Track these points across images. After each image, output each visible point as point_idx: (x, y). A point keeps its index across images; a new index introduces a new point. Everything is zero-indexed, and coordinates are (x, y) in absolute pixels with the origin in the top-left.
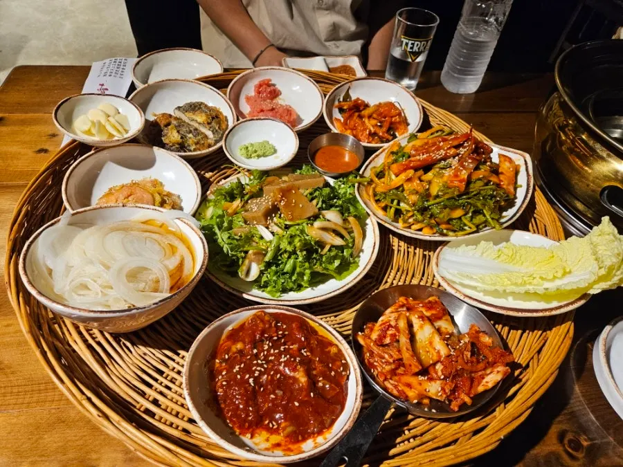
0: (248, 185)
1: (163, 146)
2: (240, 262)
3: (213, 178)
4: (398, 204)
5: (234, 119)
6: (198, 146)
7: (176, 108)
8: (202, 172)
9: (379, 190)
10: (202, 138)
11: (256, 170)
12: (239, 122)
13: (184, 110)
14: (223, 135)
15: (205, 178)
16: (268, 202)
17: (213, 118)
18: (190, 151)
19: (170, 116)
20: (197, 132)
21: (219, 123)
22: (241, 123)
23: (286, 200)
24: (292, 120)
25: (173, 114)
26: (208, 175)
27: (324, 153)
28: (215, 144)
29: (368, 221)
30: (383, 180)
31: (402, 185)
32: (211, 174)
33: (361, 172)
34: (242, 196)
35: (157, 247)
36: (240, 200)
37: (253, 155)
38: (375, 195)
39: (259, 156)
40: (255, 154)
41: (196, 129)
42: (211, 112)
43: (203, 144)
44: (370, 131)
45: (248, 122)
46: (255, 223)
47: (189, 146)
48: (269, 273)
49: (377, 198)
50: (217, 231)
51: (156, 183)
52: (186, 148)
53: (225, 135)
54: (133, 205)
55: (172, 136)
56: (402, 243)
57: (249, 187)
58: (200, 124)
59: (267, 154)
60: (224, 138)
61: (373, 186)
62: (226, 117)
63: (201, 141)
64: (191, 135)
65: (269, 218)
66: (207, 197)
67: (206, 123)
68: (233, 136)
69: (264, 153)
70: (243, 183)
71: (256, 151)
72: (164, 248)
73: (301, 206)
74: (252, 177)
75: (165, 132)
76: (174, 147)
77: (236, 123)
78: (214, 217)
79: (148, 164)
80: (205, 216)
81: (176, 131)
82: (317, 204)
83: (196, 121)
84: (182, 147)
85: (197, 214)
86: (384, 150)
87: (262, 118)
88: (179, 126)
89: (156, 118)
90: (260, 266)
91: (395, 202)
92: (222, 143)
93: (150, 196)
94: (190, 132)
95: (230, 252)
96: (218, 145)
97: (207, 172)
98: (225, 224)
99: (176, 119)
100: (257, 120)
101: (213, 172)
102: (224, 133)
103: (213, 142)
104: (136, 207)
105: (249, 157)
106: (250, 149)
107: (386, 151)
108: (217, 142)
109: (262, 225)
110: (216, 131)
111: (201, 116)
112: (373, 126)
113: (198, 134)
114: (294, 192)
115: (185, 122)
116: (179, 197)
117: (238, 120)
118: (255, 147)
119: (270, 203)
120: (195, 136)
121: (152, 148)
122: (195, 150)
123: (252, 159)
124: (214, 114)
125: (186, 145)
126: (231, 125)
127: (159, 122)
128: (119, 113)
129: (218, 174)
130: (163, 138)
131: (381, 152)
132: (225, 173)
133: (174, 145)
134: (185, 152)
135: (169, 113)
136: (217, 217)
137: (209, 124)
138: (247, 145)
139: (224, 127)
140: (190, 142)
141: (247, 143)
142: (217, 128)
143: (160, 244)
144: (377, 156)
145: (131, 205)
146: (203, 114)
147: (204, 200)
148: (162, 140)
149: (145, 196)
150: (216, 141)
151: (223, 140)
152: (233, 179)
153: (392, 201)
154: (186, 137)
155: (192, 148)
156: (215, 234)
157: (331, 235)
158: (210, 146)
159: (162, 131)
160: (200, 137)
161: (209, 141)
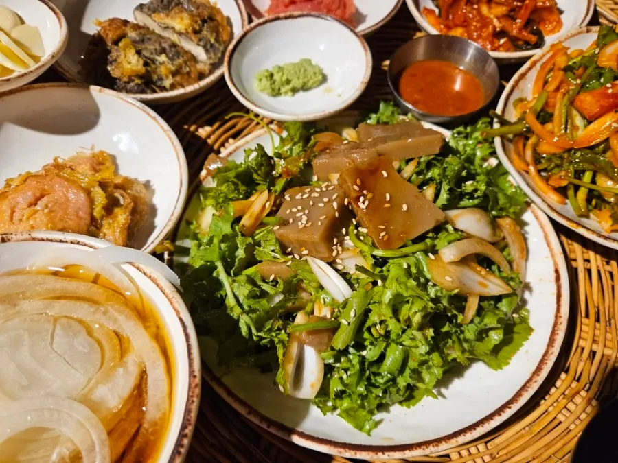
0: (279, 156)
1: (110, 83)
2: (280, 352)
3: (213, 137)
4: (593, 181)
5: (243, 20)
6: (178, 78)
7: (137, 8)
8: (193, 128)
9: (545, 149)
10: (185, 62)
11: (295, 122)
12: (253, 25)
13: (149, 9)
14: (223, 53)
15: (199, 138)
16: (330, 201)
17: (204, 21)
18: (163, 89)
19: (126, 22)
20: (175, 50)
21: (216, 31)
22: (256, 27)
23: (370, 196)
24: (347, 16)
25: (131, 19)
26: (203, 132)
27: (414, 75)
28: (211, 72)
29: (527, 216)
30: (549, 126)
31: (607, 140)
32: (208, 129)
33: (499, 110)
34: (272, 182)
35: (81, 342)
36: (267, 192)
37: (283, 90)
38: (537, 159)
39: (294, 91)
40: (288, 87)
41: (174, 45)
42: (200, 10)
43: (188, 73)
44: (495, 28)
45: (268, 25)
46: (305, 252)
47: (161, 79)
48: (346, 370)
49: (541, 167)
50: (223, 276)
51: (101, 161)
52: (154, 83)
53: (227, 54)
54: (26, 236)
55: (127, 62)
56: (591, 255)
57: (282, 162)
58: (180, 34)
59: (309, 84)
60: (226, 59)
61: (532, 140)
62: (228, 19)
63: (185, 68)
64: (163, 58)
65: (335, 241)
66: (200, 182)
67: (190, 30)
68: (243, 55)
69: (304, 84)
70: (270, 153)
71: (288, 82)
72: (99, 343)
73: (405, 207)
74: (285, 134)
75: (114, 54)
76: (132, 84)
77: (247, 27)
78: (216, 241)
79: (85, 121)
80: (199, 226)
81: (133, 51)
82: (437, 195)
83: (173, 29)
84: (147, 82)
85: (183, 224)
86: (534, 64)
87: (296, 13)
88: (143, 41)
89: (99, 28)
90: (324, 355)
91: (587, 177)
92: (224, 69)
93: (83, 196)
94: (163, 51)
95: (254, 331)
96: (217, 74)
97: (202, 126)
98: (241, 253)
99: (136, 27)
100: (286, 18)
101: (211, 124)
102: (226, 48)
103: (206, 68)
104: (34, 239)
105: (276, 93)
106: (277, 77)
107: (538, 65)
108: (215, 66)
109: (322, 259)
110: (212, 46)
111: (182, 19)
112: (498, 18)
113: (178, 54)
114: (385, 174)
115: (153, 32)
116: (147, 185)
117: (250, 21)
118: (286, 73)
119: (335, 205)
120: (172, 59)
121: (87, 88)
122: (173, 87)
123: (282, 98)
124: (206, 14)
125: (155, 77)
126: (238, 31)
127: (104, 36)
128: (23, 22)
129: (221, 130)
130: (109, 68)
131: (530, 69)
132: (233, 126)
133: (131, 80)
134: (154, 91)
135: (123, 18)
136: (222, 241)
137: (196, 32)
138: (271, 69)
139: (225, 37)
140: (162, 70)
141: (270, 65)
142: (213, 41)
143: (90, 332)
144: (523, 76)
145: (20, 237)
146: (185, 15)
147: (195, 189)
148: (108, 72)
149: (71, 196)
150: (211, 64)
151: (225, 64)
152: (250, 141)
153: (579, 174)
154: (154, 61)
155: (167, 83)
156: (219, 285)
157: (479, 273)
158: (201, 76)
159: (109, 52)
160: (180, 61)
161: (200, 67)
